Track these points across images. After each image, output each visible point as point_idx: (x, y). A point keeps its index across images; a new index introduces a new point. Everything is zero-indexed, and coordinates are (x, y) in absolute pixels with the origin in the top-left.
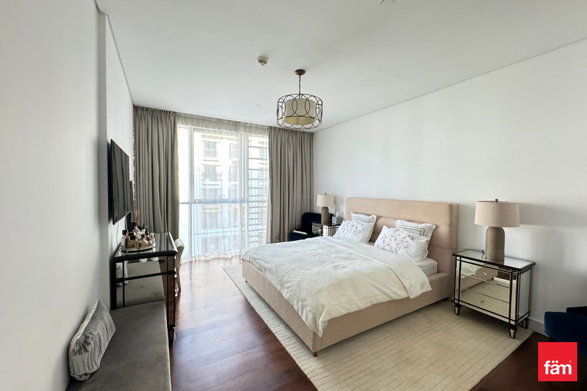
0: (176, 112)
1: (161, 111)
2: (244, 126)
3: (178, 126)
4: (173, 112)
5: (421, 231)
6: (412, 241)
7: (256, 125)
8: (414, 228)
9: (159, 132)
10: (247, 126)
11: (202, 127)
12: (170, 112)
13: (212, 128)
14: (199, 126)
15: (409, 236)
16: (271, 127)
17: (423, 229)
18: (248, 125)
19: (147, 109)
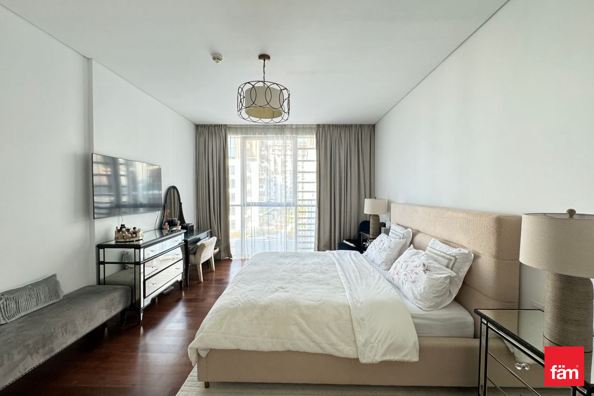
0: (227, 125)
1: (215, 126)
2: (290, 128)
3: (229, 136)
4: (224, 125)
5: (451, 260)
6: (423, 273)
7: (303, 125)
8: (442, 254)
9: (214, 144)
10: (292, 128)
11: (250, 135)
12: (222, 125)
13: (259, 135)
14: (247, 134)
15: (424, 265)
16: (318, 126)
17: (455, 257)
18: (294, 127)
19: (205, 125)
